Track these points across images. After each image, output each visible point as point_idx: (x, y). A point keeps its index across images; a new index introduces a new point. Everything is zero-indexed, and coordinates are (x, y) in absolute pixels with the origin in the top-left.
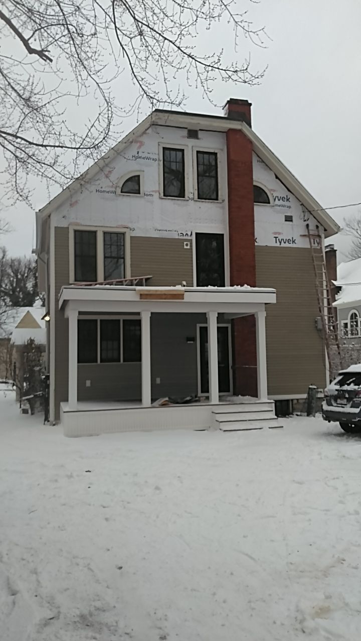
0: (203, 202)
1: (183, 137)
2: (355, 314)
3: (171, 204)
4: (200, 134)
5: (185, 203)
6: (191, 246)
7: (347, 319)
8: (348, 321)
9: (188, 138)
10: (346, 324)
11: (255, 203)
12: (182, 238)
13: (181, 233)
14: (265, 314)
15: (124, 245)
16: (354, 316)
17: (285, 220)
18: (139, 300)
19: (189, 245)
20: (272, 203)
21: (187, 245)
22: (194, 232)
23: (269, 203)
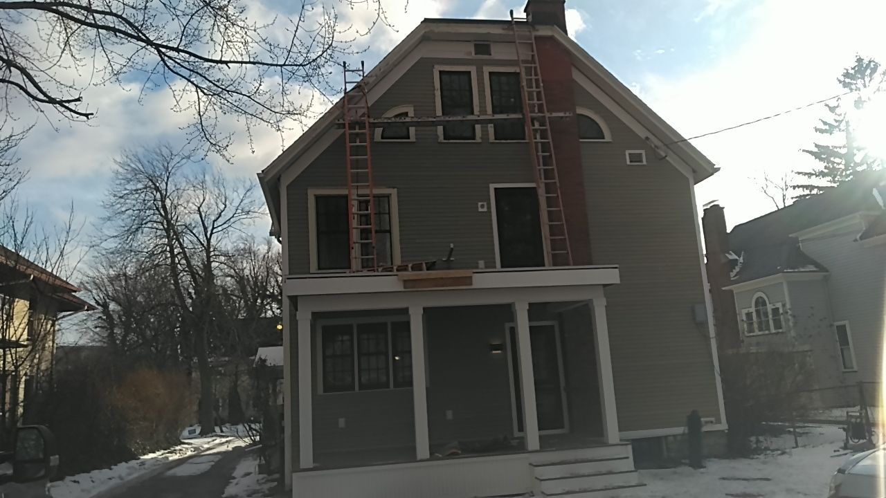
0: (503, 142)
1: (469, 54)
2: (761, 297)
4: (493, 49)
5: (477, 146)
6: (489, 208)
7: (751, 307)
8: (753, 309)
9: (476, 54)
10: (749, 315)
11: (581, 140)
14: (604, 302)
15: (389, 214)
16: (760, 303)
17: (631, 161)
18: (403, 290)
19: (486, 206)
20: (608, 138)
21: (482, 206)
22: (492, 186)
23: (604, 138)
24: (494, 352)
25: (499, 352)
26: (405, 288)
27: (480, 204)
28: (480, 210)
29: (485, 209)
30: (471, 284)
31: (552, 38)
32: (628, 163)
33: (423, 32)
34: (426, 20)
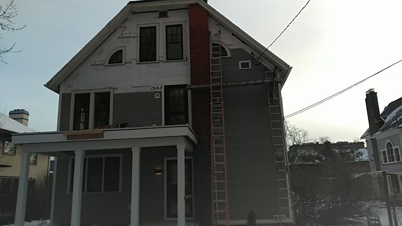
0: (170, 62)
1: (156, 18)
2: (389, 142)
3: (145, 67)
4: (169, 13)
5: (157, 64)
6: (161, 96)
7: (385, 148)
9: (159, 18)
10: (384, 152)
12: (154, 91)
13: (153, 88)
15: (109, 101)
16: (389, 145)
17: (242, 67)
18: (67, 141)
19: (159, 95)
20: (229, 55)
22: (163, 85)
23: (227, 55)
24: (157, 174)
25: (160, 174)
26: (67, 140)
27: (156, 94)
28: (156, 97)
29: (159, 97)
30: (103, 137)
31: (197, 5)
32: (240, 68)
33: (129, 8)
34: (130, 2)
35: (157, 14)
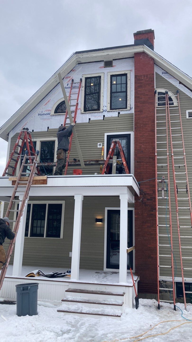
0: (114, 111)
1: (101, 68)
3: (89, 116)
4: (114, 63)
5: (100, 114)
6: (103, 146)
9: (104, 68)
15: (54, 150)
17: (189, 117)
19: (102, 144)
20: (175, 104)
21: (100, 145)
22: (106, 135)
23: (173, 104)
24: (97, 223)
25: (101, 223)
26: (12, 185)
27: (99, 144)
28: (98, 147)
29: (101, 147)
30: (47, 184)
31: (144, 53)
32: (187, 117)
33: (75, 58)
35: (102, 64)
